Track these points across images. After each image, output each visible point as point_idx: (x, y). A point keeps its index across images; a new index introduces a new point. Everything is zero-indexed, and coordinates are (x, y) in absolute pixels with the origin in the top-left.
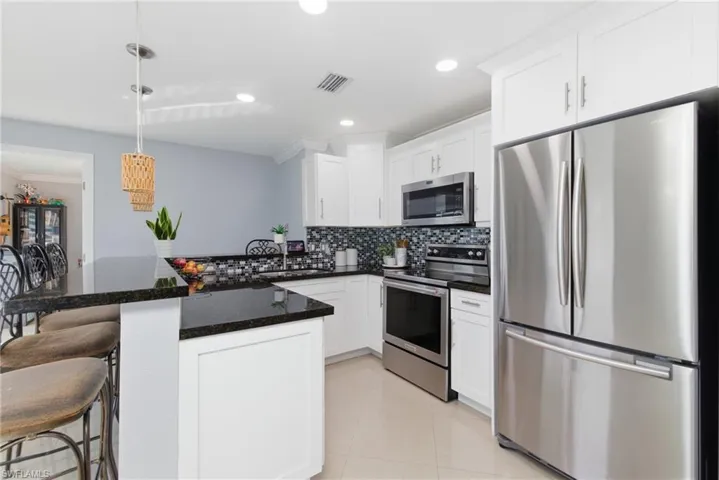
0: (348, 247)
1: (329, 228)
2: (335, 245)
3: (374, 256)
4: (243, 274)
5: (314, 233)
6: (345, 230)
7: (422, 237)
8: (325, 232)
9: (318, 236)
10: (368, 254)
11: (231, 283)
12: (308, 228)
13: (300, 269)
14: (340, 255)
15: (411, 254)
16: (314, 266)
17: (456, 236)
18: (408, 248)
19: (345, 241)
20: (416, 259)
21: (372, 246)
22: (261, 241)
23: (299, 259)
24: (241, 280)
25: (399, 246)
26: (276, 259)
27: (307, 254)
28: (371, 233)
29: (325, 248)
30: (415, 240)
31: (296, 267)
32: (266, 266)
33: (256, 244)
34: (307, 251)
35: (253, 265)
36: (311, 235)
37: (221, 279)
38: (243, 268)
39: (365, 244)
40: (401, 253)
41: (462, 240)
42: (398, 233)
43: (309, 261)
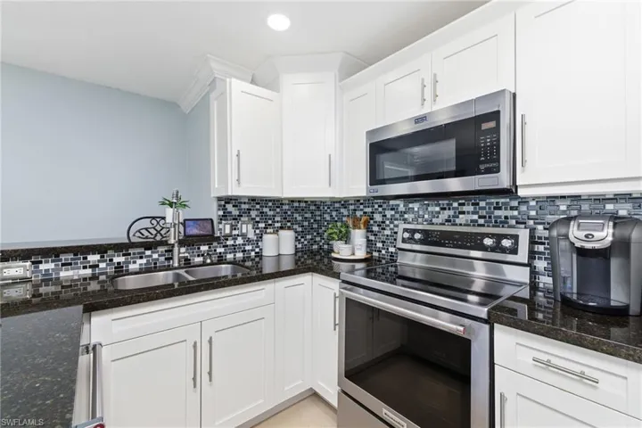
0: (282, 228)
1: (253, 199)
2: (262, 225)
3: (318, 239)
4: (94, 277)
5: (230, 207)
6: (277, 203)
7: (389, 213)
8: (246, 206)
9: (235, 212)
10: (309, 237)
11: (66, 295)
12: (219, 199)
13: (204, 264)
14: (269, 240)
15: (372, 238)
16: (230, 256)
17: (451, 212)
18: (369, 230)
19: (278, 219)
20: (380, 245)
21: (315, 226)
22: (154, 218)
23: (204, 248)
24: (90, 288)
25: (355, 227)
26: (161, 249)
27: (218, 239)
28: (313, 208)
29: (248, 229)
30: (378, 217)
31: (199, 260)
32: (144, 261)
33: (146, 223)
34: (217, 234)
35: (116, 260)
36: (225, 209)
37: (43, 290)
38: (94, 267)
39: (306, 224)
40: (359, 236)
41: (462, 219)
42: (352, 207)
43: (221, 250)
